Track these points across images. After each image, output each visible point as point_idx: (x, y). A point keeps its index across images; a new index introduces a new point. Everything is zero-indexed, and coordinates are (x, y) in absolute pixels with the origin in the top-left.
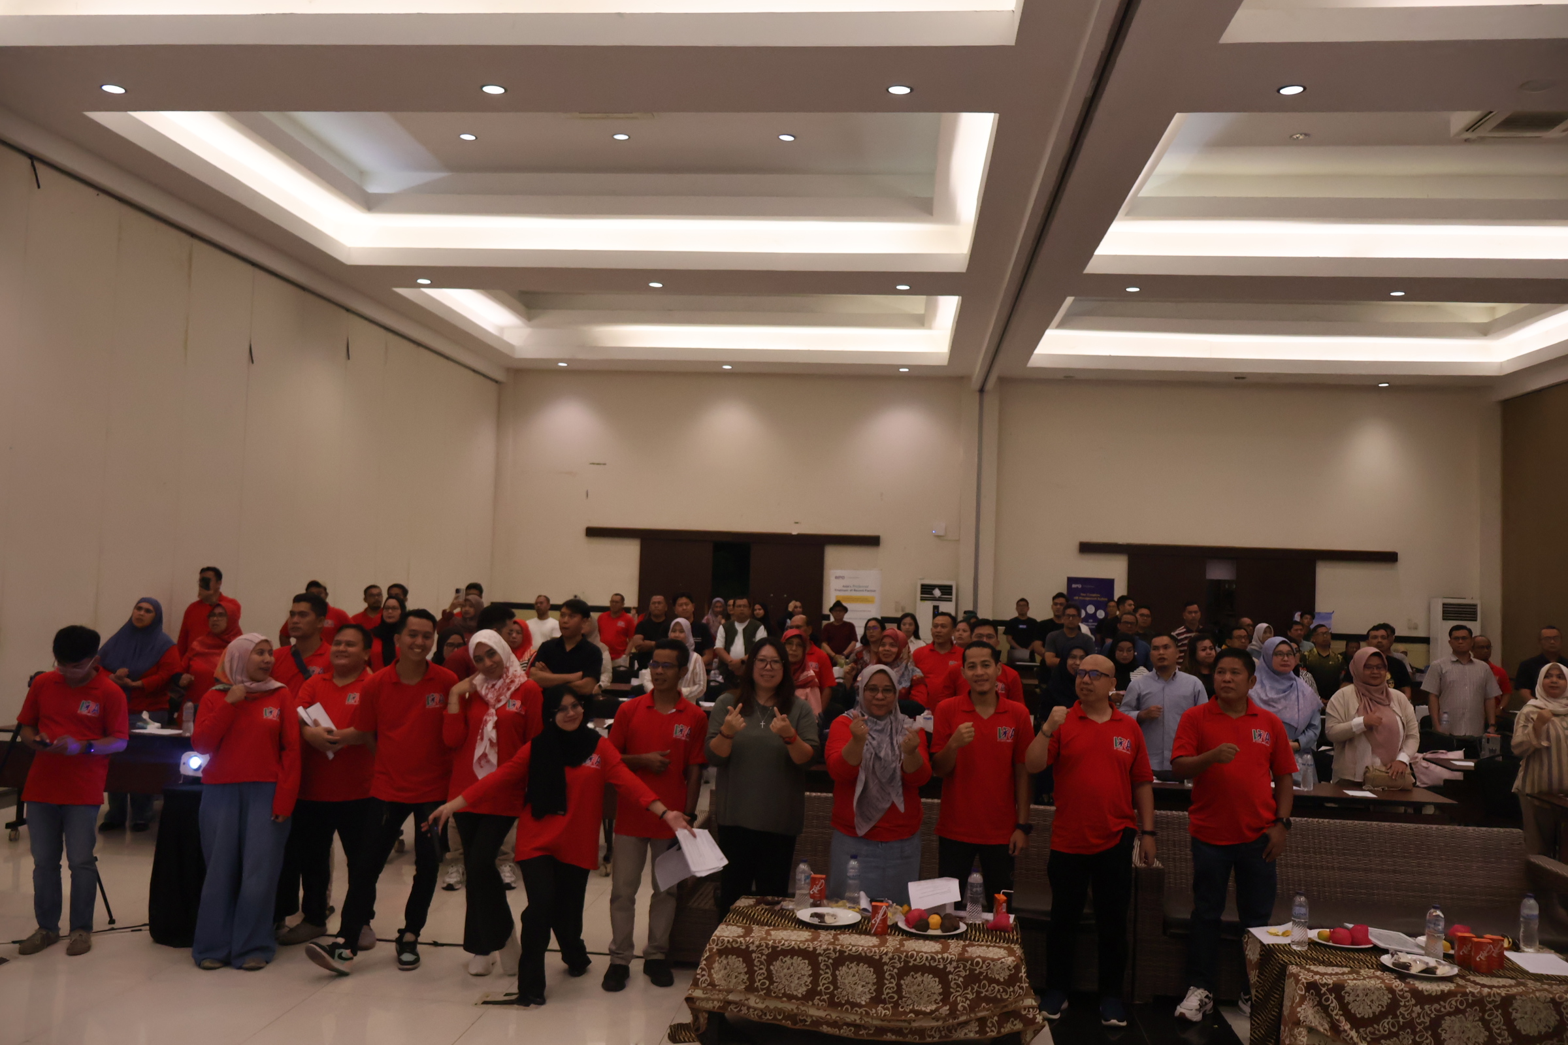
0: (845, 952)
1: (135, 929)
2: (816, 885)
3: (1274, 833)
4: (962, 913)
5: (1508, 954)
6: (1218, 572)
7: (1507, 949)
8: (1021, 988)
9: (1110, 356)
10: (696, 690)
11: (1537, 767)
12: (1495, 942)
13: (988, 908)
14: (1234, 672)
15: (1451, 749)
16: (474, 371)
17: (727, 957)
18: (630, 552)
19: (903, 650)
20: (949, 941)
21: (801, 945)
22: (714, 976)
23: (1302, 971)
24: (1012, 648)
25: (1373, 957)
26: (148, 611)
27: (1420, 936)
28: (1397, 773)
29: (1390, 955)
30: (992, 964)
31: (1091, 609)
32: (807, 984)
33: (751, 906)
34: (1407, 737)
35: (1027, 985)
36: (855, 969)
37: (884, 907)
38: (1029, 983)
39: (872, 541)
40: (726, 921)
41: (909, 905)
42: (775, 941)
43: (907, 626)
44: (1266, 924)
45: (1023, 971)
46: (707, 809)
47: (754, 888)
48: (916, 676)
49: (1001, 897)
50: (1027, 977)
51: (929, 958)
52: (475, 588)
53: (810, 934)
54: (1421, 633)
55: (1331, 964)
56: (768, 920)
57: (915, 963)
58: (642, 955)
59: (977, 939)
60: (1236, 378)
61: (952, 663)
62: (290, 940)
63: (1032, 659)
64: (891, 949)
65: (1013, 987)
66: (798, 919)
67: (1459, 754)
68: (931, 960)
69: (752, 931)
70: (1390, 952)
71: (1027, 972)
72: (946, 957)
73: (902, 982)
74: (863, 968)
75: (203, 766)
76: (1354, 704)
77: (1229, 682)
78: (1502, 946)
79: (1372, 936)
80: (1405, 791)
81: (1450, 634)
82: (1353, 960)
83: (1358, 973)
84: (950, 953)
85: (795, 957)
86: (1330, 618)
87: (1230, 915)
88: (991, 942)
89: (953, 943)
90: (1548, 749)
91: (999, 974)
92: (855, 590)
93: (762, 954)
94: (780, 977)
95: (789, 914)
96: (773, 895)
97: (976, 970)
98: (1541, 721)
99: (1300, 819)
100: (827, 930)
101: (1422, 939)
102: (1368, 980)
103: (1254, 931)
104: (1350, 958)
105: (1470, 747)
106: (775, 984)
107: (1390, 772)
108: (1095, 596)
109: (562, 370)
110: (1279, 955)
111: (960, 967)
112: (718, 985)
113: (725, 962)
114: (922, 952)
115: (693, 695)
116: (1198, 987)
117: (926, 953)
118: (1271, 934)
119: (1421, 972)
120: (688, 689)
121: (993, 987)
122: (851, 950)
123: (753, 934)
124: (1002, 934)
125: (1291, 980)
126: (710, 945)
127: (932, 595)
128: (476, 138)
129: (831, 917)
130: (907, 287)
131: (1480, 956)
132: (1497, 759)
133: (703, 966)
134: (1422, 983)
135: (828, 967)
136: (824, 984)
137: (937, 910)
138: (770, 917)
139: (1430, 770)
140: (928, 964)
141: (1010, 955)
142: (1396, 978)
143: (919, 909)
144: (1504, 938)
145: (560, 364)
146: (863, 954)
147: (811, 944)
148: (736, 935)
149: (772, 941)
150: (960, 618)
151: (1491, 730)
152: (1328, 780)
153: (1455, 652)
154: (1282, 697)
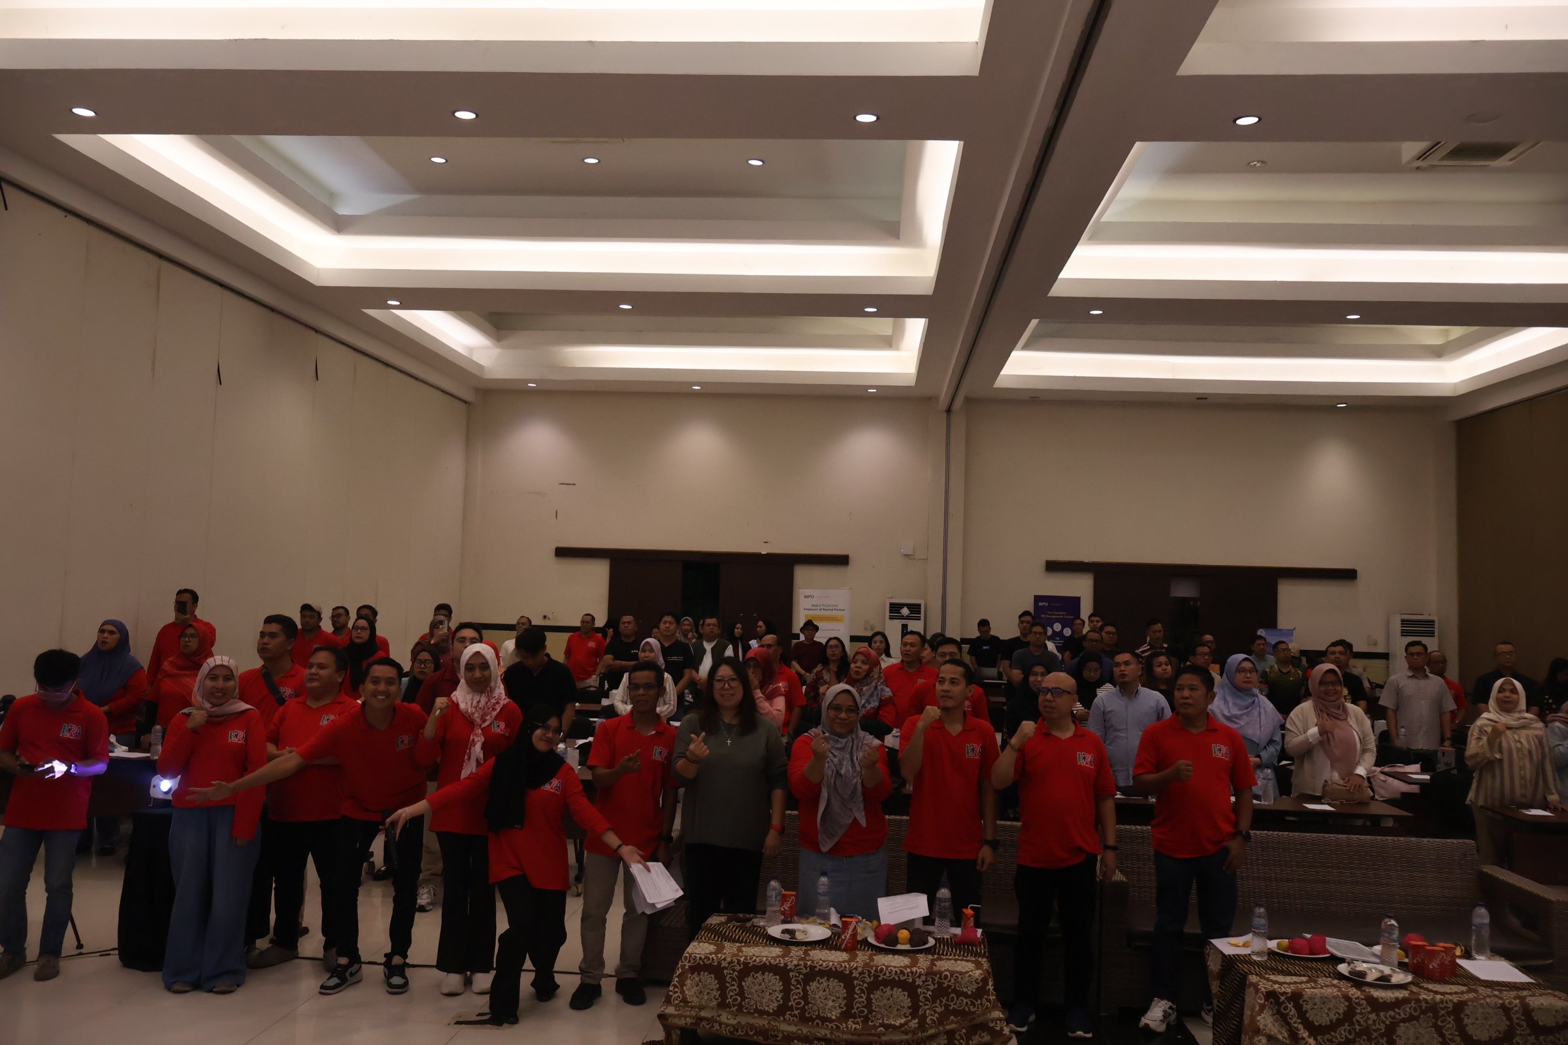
0: (816, 967)
1: (105, 953)
2: (787, 902)
3: (1234, 845)
4: (930, 928)
5: (1460, 961)
6: (1183, 590)
7: (1460, 957)
8: (989, 1001)
9: (1075, 377)
11: (1489, 779)
12: (1447, 950)
13: (956, 923)
14: (1192, 688)
15: (1408, 762)
16: (443, 391)
17: (699, 974)
18: (600, 571)
19: (875, 669)
20: (918, 955)
21: (772, 961)
22: (687, 992)
23: (1262, 980)
25: (1330, 966)
26: (111, 632)
27: (1376, 945)
28: (1355, 786)
29: (1346, 964)
30: (960, 977)
31: (1057, 627)
32: (778, 999)
33: (722, 924)
34: (1364, 751)
35: (995, 998)
36: (825, 984)
38: (996, 996)
39: (841, 560)
40: (698, 939)
42: (746, 957)
43: (878, 644)
44: (1227, 936)
45: (990, 983)
48: (885, 695)
49: (968, 911)
50: (994, 989)
51: (898, 972)
52: (445, 609)
53: (781, 950)
54: (1380, 649)
55: (1290, 974)
56: (739, 937)
57: (885, 977)
59: (945, 953)
60: (1198, 399)
63: (1000, 677)
64: (861, 964)
65: (981, 1000)
66: (769, 935)
67: (1416, 767)
68: (900, 974)
69: (723, 947)
70: (1347, 961)
71: (995, 985)
72: (915, 970)
73: (872, 996)
74: (833, 983)
75: (174, 789)
77: (1187, 698)
78: (1455, 954)
79: (1331, 946)
80: (1362, 804)
81: (1406, 650)
82: (1311, 969)
83: (1315, 982)
84: (919, 968)
85: (767, 973)
86: (1292, 635)
87: (1193, 927)
88: (959, 955)
89: (921, 958)
90: (1501, 761)
91: (967, 987)
92: (824, 609)
93: (734, 970)
94: (751, 993)
95: (761, 930)
96: (743, 913)
97: (944, 983)
98: (1495, 734)
100: (798, 946)
101: (1377, 949)
102: (1325, 988)
103: (1213, 941)
104: (1308, 967)
105: (1427, 760)
106: (747, 1000)
107: (1348, 784)
108: (1062, 614)
109: (532, 390)
110: (1240, 965)
111: (929, 981)
112: (691, 1002)
113: (697, 979)
114: (891, 966)
115: (666, 715)
116: (1162, 998)
117: (895, 967)
118: (1232, 945)
119: (1376, 980)
120: (662, 710)
121: (962, 1000)
122: (821, 965)
123: (725, 951)
124: (970, 947)
125: (1251, 990)
126: (682, 962)
127: (900, 613)
128: (447, 161)
129: (801, 933)
130: (875, 310)
131: (1433, 964)
132: (1452, 772)
133: (676, 983)
134: (1377, 991)
135: (799, 983)
136: (795, 1000)
137: (906, 925)
138: (742, 934)
139: (1388, 783)
140: (897, 979)
141: (977, 969)
142: (1352, 986)
143: (889, 925)
144: (1457, 946)
145: (529, 385)
146: (834, 969)
147: (782, 960)
148: (708, 952)
149: (744, 957)
150: (928, 637)
151: (1447, 743)
152: (1288, 793)
153: (1411, 668)
154: (1244, 714)
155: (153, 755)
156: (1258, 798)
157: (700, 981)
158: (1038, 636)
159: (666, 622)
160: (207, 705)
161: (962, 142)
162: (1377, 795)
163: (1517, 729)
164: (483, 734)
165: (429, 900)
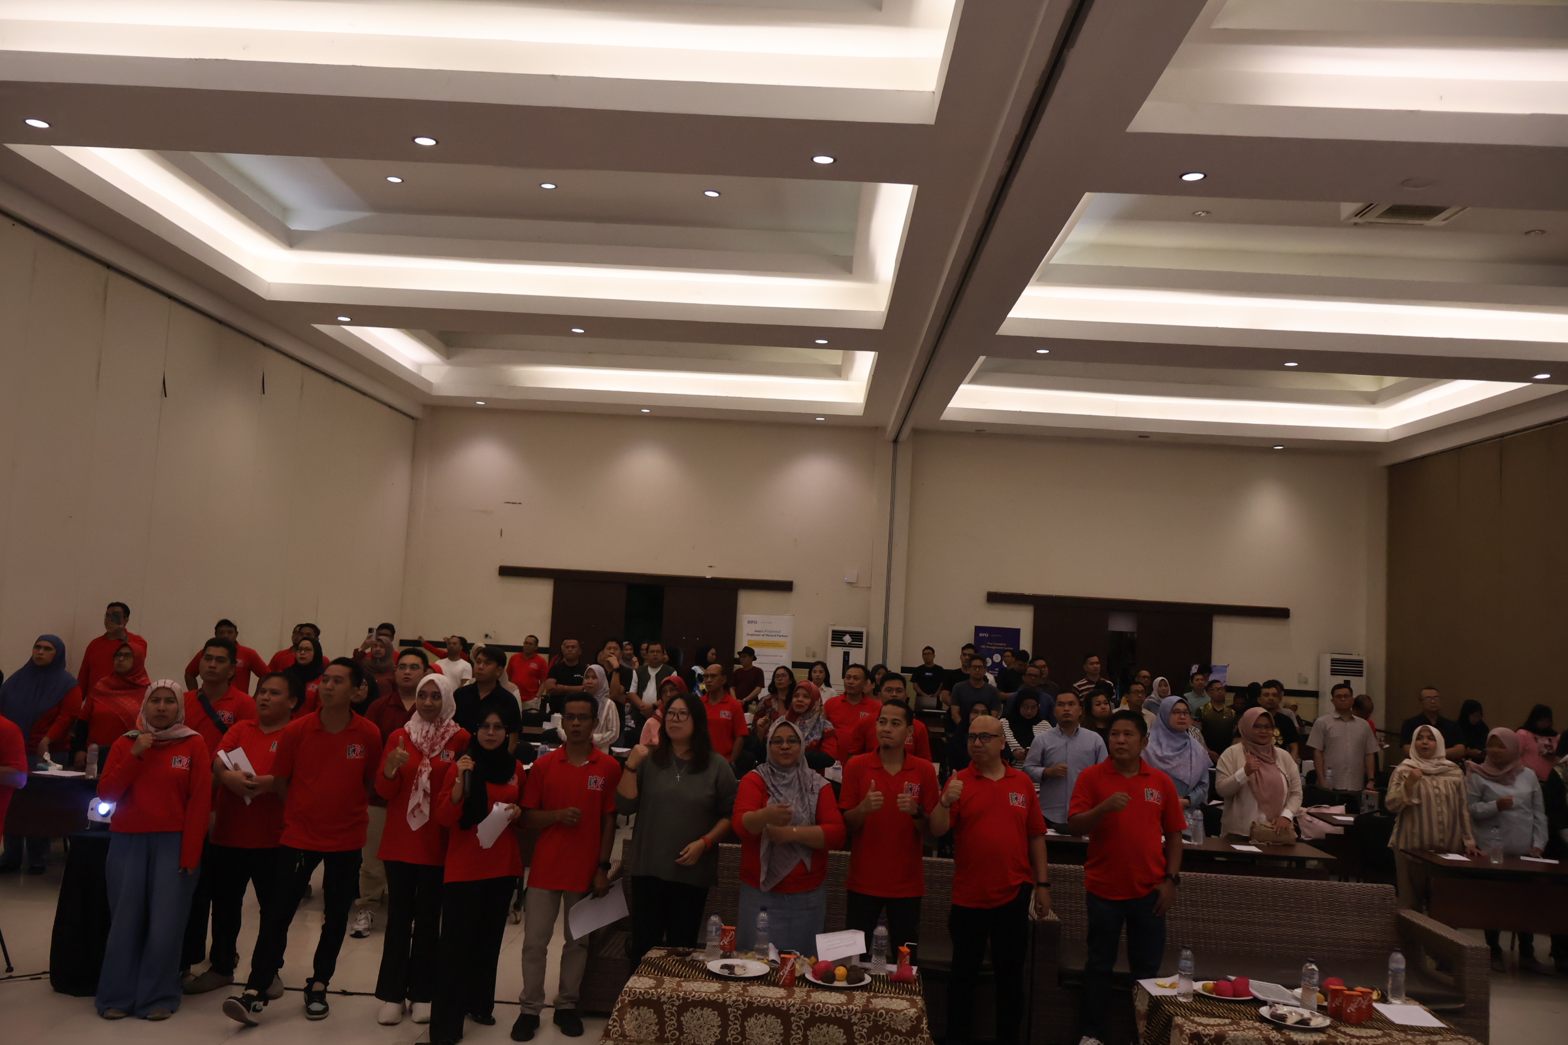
0: (754, 1003)
1: (35, 977)
2: (727, 936)
3: (1164, 889)
4: (867, 965)
5: (1376, 1005)
6: (1121, 625)
7: (1376, 1001)
8: (923, 1039)
9: (1020, 411)
10: (608, 736)
11: (1409, 826)
12: (1364, 994)
13: (892, 960)
14: (1127, 733)
15: (1333, 803)
16: (390, 407)
17: (638, 1008)
18: (543, 591)
19: (816, 703)
20: (854, 993)
21: (711, 997)
22: (626, 1027)
23: (1187, 1022)
24: (918, 695)
25: (1253, 1009)
26: (47, 648)
27: (1296, 988)
28: (1282, 828)
29: (1268, 1007)
30: (895, 1015)
31: (997, 658)
32: (716, 1035)
33: (662, 957)
34: (1291, 794)
35: (928, 1036)
36: (763, 1020)
37: (792, 959)
38: (929, 1034)
39: (786, 587)
40: (638, 972)
41: (817, 957)
42: (685, 992)
43: (818, 674)
44: (1155, 977)
45: (925, 1022)
46: (620, 858)
47: (665, 939)
48: (827, 729)
49: (904, 949)
50: (928, 1028)
51: (835, 1010)
52: (387, 629)
53: (720, 985)
54: (1310, 687)
55: (1213, 1016)
56: (679, 972)
57: (821, 1014)
58: (552, 1004)
59: (880, 991)
60: (1140, 437)
61: (863, 714)
62: (198, 989)
63: (939, 706)
64: (798, 1001)
65: (915, 1038)
66: (709, 970)
67: (1341, 809)
68: (836, 1011)
69: (663, 982)
70: (1268, 1004)
71: (929, 1023)
72: (851, 1008)
73: (808, 1033)
74: (771, 1019)
75: (112, 812)
76: (1242, 761)
77: (1123, 744)
78: (1371, 998)
79: (1253, 988)
80: (1289, 846)
81: (1333, 692)
82: (1234, 1011)
83: (1238, 1024)
84: (855, 1005)
85: (705, 1008)
86: (1225, 671)
87: (1121, 967)
88: (894, 994)
89: (857, 994)
90: (1419, 806)
91: (901, 1025)
92: (767, 635)
93: (673, 1005)
94: (689, 1028)
95: (700, 964)
96: (683, 946)
97: (880, 1021)
98: (1412, 779)
99: (1189, 873)
100: (737, 981)
101: (1298, 992)
102: (1246, 1031)
103: (1141, 982)
104: (1232, 1010)
105: (1351, 802)
106: (685, 1035)
107: (1275, 827)
108: (1001, 645)
109: (480, 408)
110: (1166, 1006)
111: (864, 1019)
112: (629, 1036)
113: (636, 1013)
114: (828, 1003)
115: (605, 741)
116: (1090, 1037)
117: (831, 1004)
118: (1159, 986)
119: (1297, 1023)
120: (600, 735)
121: (896, 1038)
122: (759, 1001)
123: (664, 986)
124: (906, 985)
125: (1177, 1031)
126: (622, 996)
127: (843, 641)
128: (403, 181)
129: (740, 968)
130: (826, 342)
131: (1350, 1008)
132: (1375, 815)
133: (615, 1017)
134: (1297, 1033)
135: (736, 1018)
136: (732, 1035)
137: (843, 962)
138: (681, 968)
139: (1314, 824)
140: (833, 1016)
141: (912, 1007)
142: (1273, 1029)
143: (826, 961)
144: (1373, 991)
145: (478, 403)
146: (772, 1006)
147: (721, 996)
148: (648, 987)
149: (683, 993)
150: (870, 668)
151: (1370, 785)
152: (1218, 833)
153: (1338, 710)
154: (1177, 755)
155: (89, 774)
156: (1187, 838)
157: (639, 1016)
158: (977, 669)
159: (610, 648)
160: (152, 729)
161: (917, 186)
162: (1304, 835)
163: (1436, 775)
164: (431, 765)
165: (367, 926)
